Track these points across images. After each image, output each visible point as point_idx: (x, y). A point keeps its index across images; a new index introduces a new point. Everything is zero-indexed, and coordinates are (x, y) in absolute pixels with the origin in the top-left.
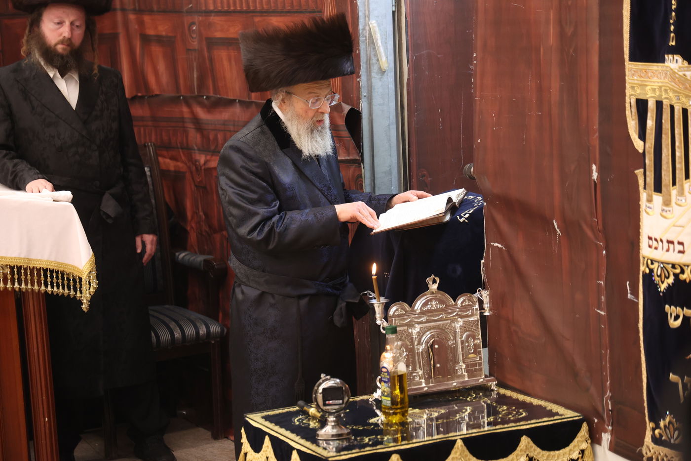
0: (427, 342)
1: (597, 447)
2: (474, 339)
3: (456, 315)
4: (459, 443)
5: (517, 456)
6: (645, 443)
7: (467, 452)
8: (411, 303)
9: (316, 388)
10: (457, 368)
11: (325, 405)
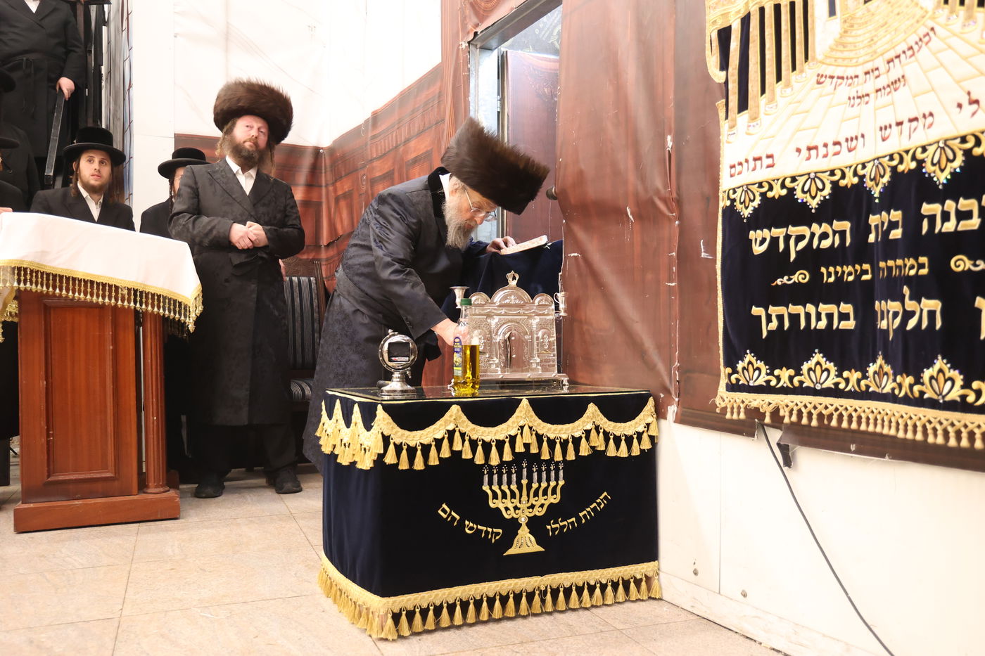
0: (505, 334)
1: (663, 422)
2: (549, 337)
3: (534, 312)
4: (525, 402)
5: (584, 422)
6: (719, 394)
7: (532, 413)
8: (491, 295)
9: (382, 343)
10: (532, 361)
11: (390, 361)
